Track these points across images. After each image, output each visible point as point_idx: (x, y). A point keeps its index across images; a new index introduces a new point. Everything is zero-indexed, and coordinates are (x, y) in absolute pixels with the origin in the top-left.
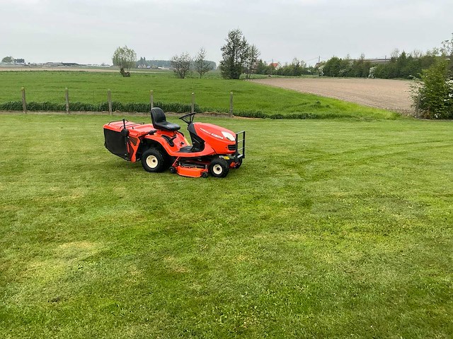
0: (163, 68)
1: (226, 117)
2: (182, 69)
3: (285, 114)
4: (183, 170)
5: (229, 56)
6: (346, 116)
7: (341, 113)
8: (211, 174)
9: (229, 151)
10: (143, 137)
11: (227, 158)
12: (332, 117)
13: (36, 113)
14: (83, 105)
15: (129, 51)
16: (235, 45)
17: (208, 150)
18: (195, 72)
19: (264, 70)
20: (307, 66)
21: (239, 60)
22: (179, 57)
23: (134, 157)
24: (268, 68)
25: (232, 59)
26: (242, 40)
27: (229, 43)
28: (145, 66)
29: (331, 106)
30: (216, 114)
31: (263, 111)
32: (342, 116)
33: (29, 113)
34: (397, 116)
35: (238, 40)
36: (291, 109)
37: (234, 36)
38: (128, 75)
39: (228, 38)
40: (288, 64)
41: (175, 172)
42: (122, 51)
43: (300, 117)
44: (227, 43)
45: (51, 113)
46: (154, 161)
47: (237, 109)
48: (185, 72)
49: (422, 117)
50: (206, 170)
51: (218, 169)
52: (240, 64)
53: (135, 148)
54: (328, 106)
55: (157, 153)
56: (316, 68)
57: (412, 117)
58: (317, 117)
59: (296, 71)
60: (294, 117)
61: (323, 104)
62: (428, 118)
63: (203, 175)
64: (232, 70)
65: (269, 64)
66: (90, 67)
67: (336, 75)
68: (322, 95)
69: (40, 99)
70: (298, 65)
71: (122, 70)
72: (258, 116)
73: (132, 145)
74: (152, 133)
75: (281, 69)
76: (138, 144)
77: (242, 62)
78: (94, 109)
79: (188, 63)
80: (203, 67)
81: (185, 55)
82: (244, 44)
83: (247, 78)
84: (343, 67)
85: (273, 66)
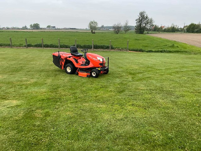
0: (111, 30)
1: (125, 51)
2: (117, 30)
3: (154, 50)
4: (81, 73)
5: (139, 23)
6: (184, 52)
7: (183, 50)
8: (91, 76)
9: (100, 66)
10: (66, 58)
11: (99, 69)
12: (177, 52)
13: (47, 48)
14: (65, 46)
15: (95, 22)
16: (143, 18)
17: (91, 65)
18: (123, 31)
19: (157, 30)
20: (179, 28)
21: (144, 25)
22: (116, 25)
23: (63, 67)
24: (159, 29)
25: (140, 25)
26: (146, 16)
27: (140, 18)
28: (103, 29)
29: (179, 47)
30: (121, 50)
31: (143, 49)
32: (182, 52)
33: (44, 48)
35: (144, 16)
36: (158, 48)
37: (142, 14)
38: (94, 33)
39: (139, 15)
40: (169, 27)
41: (78, 74)
42: (92, 23)
43: (161, 52)
44: (138, 17)
45: (53, 48)
46: (70, 69)
47: (131, 48)
48: (119, 31)
50: (89, 74)
51: (94, 74)
52: (144, 27)
53: (63, 63)
54: (177, 47)
55: (71, 66)
56: (183, 29)
58: (170, 52)
59: (173, 30)
60: (158, 52)
61: (176, 45)
63: (88, 76)
64: (140, 30)
65: (160, 27)
66: (81, 30)
67: (193, 32)
68: (179, 41)
69: (49, 43)
70: (174, 27)
71: (92, 31)
72: (141, 51)
73: (62, 62)
74: (70, 57)
75: (165, 29)
76: (64, 62)
79: (121, 27)
80: (127, 29)
81: (119, 23)
82: (147, 18)
83: (148, 33)
84: (196, 28)
85: (161, 28)
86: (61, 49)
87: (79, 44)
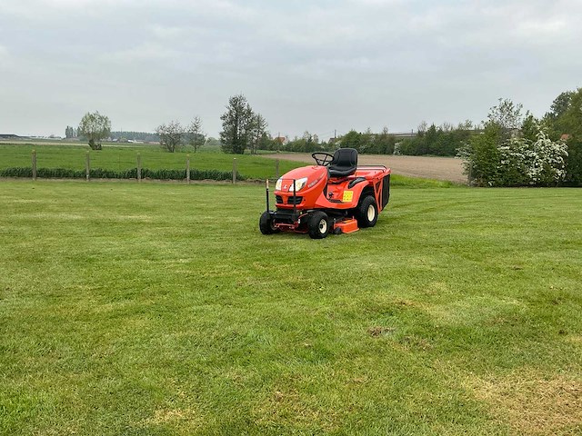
0: (135, 142)
2: (170, 141)
5: (231, 126)
14: (105, 172)
15: (101, 118)
16: (238, 114)
18: (188, 145)
19: (267, 145)
20: (320, 142)
21: (243, 131)
22: (167, 126)
24: (274, 143)
25: (234, 130)
26: (246, 108)
27: (231, 111)
34: (450, 184)
35: (241, 108)
37: (236, 102)
38: (99, 147)
39: (229, 105)
40: (299, 138)
42: (92, 118)
44: (228, 111)
45: (66, 180)
48: (174, 144)
49: (476, 186)
52: (244, 136)
56: (331, 145)
57: (464, 186)
62: (482, 186)
64: (235, 143)
65: (274, 138)
66: (34, 139)
70: (310, 140)
71: (91, 141)
75: (289, 144)
77: (246, 134)
78: (118, 177)
79: (178, 136)
80: (197, 140)
81: (174, 123)
82: (249, 112)
83: (252, 153)
84: (364, 143)
85: (279, 140)
86: (94, 180)
87: (145, 169)
